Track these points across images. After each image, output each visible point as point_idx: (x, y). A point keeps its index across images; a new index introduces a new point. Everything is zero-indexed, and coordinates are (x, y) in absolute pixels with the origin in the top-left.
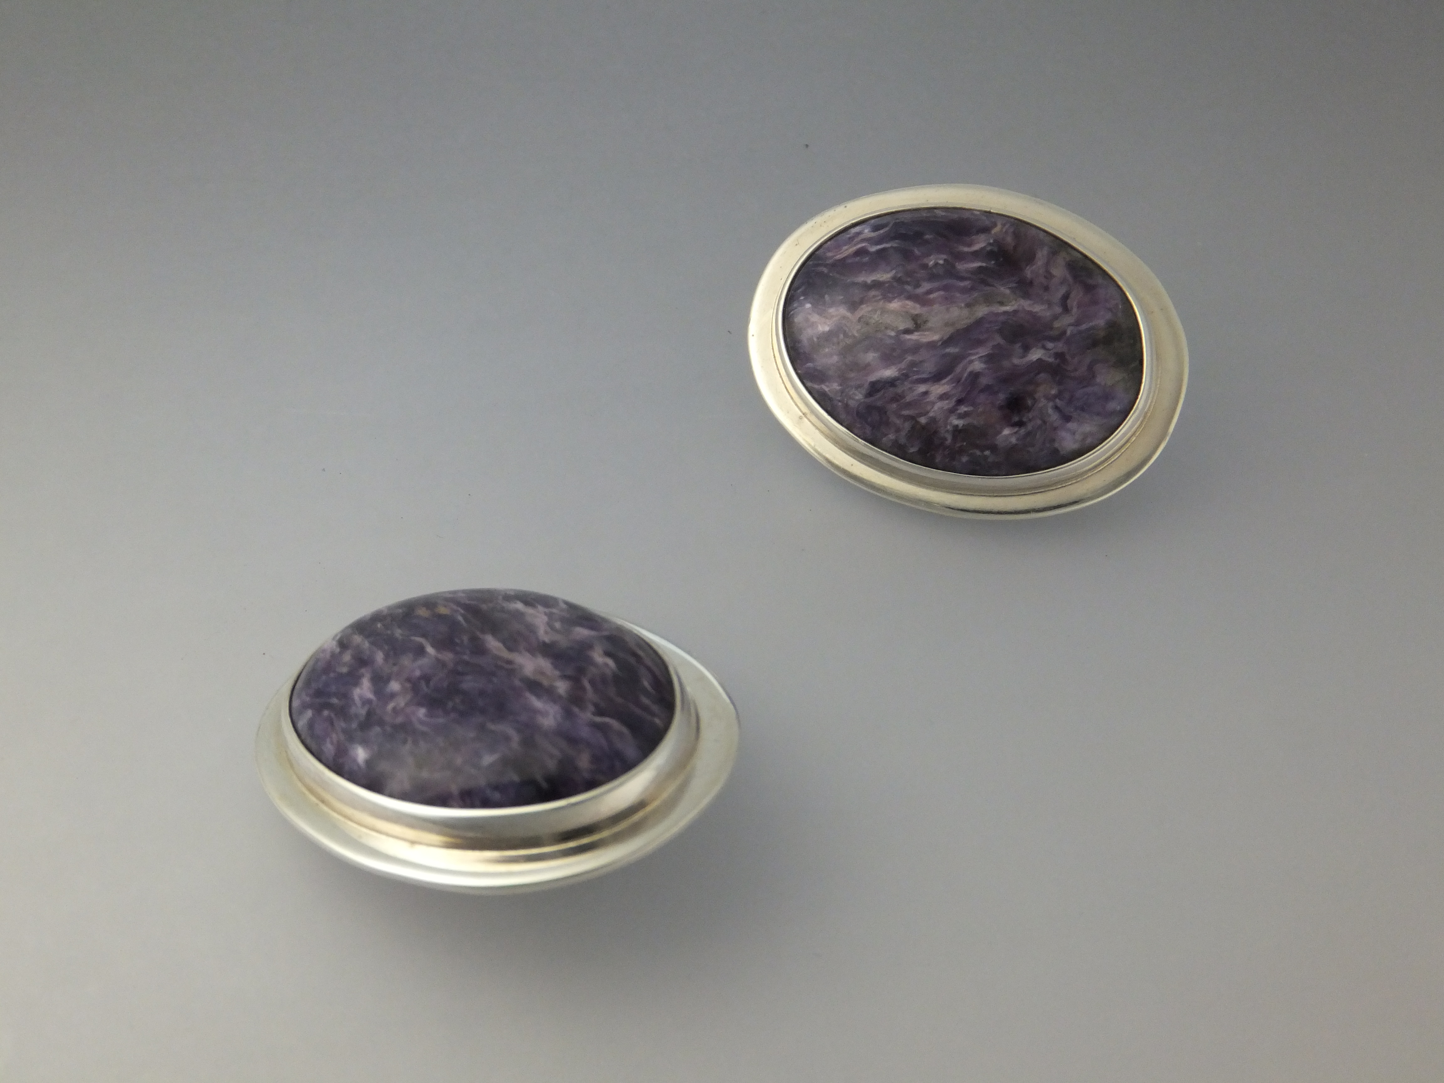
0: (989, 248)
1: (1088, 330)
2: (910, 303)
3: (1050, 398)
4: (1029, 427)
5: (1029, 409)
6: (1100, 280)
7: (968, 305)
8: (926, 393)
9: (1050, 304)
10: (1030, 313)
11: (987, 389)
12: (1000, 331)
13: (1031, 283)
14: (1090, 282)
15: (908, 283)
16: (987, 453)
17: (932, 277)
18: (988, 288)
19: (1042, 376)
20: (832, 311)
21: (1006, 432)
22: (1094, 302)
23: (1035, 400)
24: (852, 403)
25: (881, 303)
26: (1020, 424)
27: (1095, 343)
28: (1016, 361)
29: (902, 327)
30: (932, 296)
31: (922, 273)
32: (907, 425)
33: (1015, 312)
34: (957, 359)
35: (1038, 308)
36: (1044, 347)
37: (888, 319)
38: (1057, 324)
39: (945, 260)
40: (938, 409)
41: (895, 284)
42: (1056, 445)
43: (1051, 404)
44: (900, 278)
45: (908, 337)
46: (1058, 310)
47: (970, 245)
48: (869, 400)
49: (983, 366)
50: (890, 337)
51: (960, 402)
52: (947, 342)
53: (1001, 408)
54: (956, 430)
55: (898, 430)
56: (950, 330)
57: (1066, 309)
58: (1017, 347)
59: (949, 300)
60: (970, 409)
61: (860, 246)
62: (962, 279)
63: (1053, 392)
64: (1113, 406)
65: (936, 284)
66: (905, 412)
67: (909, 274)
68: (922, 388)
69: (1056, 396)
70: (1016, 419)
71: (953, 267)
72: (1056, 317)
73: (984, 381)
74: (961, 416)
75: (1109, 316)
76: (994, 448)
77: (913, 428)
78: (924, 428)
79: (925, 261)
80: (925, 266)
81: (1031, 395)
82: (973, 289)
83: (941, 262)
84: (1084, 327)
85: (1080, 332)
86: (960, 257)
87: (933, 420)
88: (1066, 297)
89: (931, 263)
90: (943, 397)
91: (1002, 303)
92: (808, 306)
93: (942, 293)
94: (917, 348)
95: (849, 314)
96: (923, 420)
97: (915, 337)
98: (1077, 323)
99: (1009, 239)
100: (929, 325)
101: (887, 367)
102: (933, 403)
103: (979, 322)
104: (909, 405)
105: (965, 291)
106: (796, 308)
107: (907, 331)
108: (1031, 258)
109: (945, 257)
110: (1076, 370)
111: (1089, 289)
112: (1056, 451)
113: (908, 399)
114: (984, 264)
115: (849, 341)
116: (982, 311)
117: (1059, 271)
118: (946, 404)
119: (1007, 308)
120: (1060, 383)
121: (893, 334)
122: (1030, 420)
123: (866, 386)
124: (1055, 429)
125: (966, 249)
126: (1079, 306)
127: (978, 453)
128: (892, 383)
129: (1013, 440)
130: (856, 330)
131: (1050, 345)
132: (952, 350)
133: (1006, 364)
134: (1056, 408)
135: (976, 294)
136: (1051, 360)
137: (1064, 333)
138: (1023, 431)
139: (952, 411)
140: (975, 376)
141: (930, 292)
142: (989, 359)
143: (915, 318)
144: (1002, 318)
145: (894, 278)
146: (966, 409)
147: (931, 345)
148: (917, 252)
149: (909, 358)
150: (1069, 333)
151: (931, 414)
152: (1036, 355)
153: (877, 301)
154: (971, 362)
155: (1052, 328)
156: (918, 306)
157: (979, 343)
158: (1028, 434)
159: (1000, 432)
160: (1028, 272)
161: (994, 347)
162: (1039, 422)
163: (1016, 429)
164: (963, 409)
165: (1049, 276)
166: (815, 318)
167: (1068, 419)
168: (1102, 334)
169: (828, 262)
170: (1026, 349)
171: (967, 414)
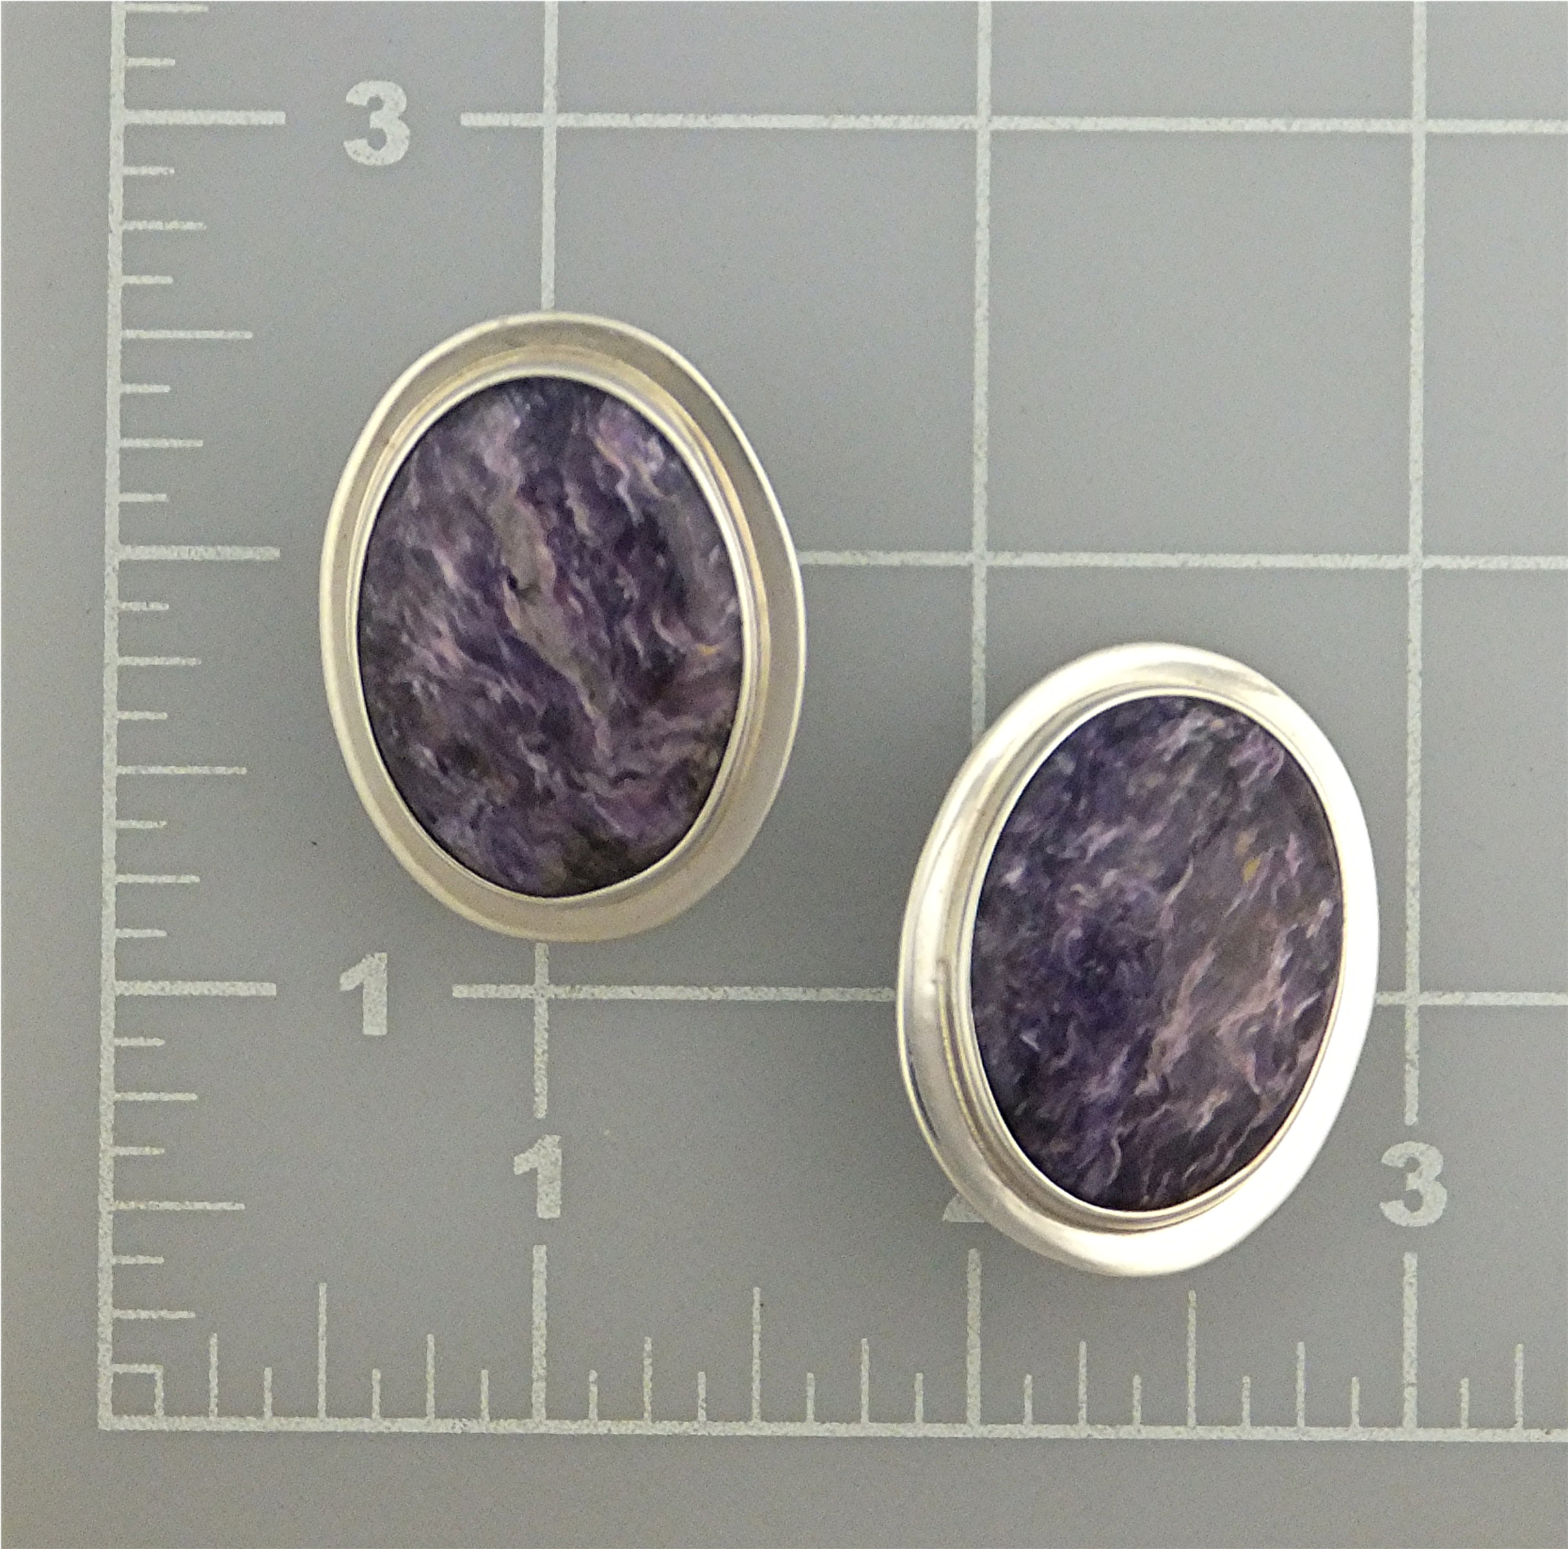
0: (669, 652)
1: (598, 816)
2: (553, 573)
3: (488, 795)
4: (444, 781)
5: (465, 775)
6: (681, 804)
7: (575, 653)
8: (439, 634)
9: (615, 758)
10: (593, 740)
11: (469, 712)
12: (552, 706)
13: (637, 725)
14: (672, 797)
15: (581, 559)
16: (396, 733)
17: (599, 590)
18: (607, 670)
19: (514, 781)
20: (515, 461)
21: (428, 753)
22: (643, 811)
23: (479, 780)
24: (400, 530)
25: (542, 531)
26: (444, 769)
27: (584, 831)
28: (520, 741)
29: (516, 573)
30: (572, 600)
31: (601, 573)
32: (392, 618)
33: (587, 719)
34: (494, 660)
35: (603, 746)
36: (551, 771)
37: (523, 550)
38: (589, 776)
39: (631, 600)
40: (424, 655)
41: (576, 542)
42: (441, 819)
43: (483, 800)
44: (585, 546)
45: (505, 586)
46: (612, 772)
47: (665, 622)
48: (407, 557)
49: (498, 700)
50: (498, 560)
51: (442, 683)
52: (515, 643)
53: (454, 738)
54: (408, 687)
55: (384, 606)
56: (530, 639)
57: (616, 782)
58: (538, 737)
59: (574, 623)
60: (438, 698)
61: (623, 467)
62: (610, 632)
63: (499, 800)
64: (520, 877)
65: (592, 599)
66: (407, 614)
67: (597, 557)
68: (443, 627)
69: (494, 803)
70: (447, 762)
71: (625, 613)
72: (598, 772)
73: (479, 707)
74: (424, 687)
75: (631, 834)
76: (403, 741)
77: (393, 627)
78: (396, 641)
79: (621, 570)
80: (613, 574)
81: (485, 772)
82: (601, 652)
83: (626, 595)
84: (602, 812)
85: (591, 807)
86: (643, 617)
87: (410, 653)
88: (634, 775)
89: (620, 582)
90: (441, 659)
91: (592, 696)
92: (517, 422)
93: (580, 611)
94: (495, 603)
95: (514, 489)
96: (405, 639)
97: (508, 594)
98: (601, 800)
99: (696, 672)
100: (530, 609)
101: (457, 568)
102: (428, 647)
103: (555, 675)
104: (417, 614)
105: (593, 640)
106: (512, 400)
107: (513, 583)
108: (672, 711)
109: (636, 595)
110: (540, 819)
111: (662, 799)
112: (434, 820)
113: (424, 611)
114: (641, 653)
115: (478, 501)
116: (573, 675)
117: (669, 755)
118: (434, 666)
119: (588, 707)
120: (513, 803)
121: (503, 562)
122: (452, 779)
123: (424, 546)
124: (457, 813)
125: (656, 620)
126: (628, 795)
127: (392, 721)
128: (439, 582)
129: (422, 764)
130: (494, 510)
131: (558, 776)
132: (505, 651)
133: (512, 730)
134: (481, 809)
135: (593, 658)
136: (538, 785)
137: (583, 789)
138: (437, 773)
139: (428, 675)
140: (482, 693)
141: (578, 594)
142: (509, 703)
143: (534, 587)
144: (572, 705)
145: (583, 537)
146: (436, 692)
147: (503, 622)
148: (634, 554)
149: (477, 597)
150: (584, 795)
151: (416, 649)
152: (537, 763)
153: (543, 527)
154: (499, 682)
155: (581, 771)
156: (552, 583)
157: (528, 686)
158: (436, 781)
159: (427, 746)
160: (653, 714)
161: (528, 707)
162: (456, 790)
163: (435, 764)
164: (435, 689)
165: (656, 744)
166: (501, 439)
167: (474, 825)
168: (603, 836)
169: (590, 430)
170: (542, 749)
171: (431, 696)
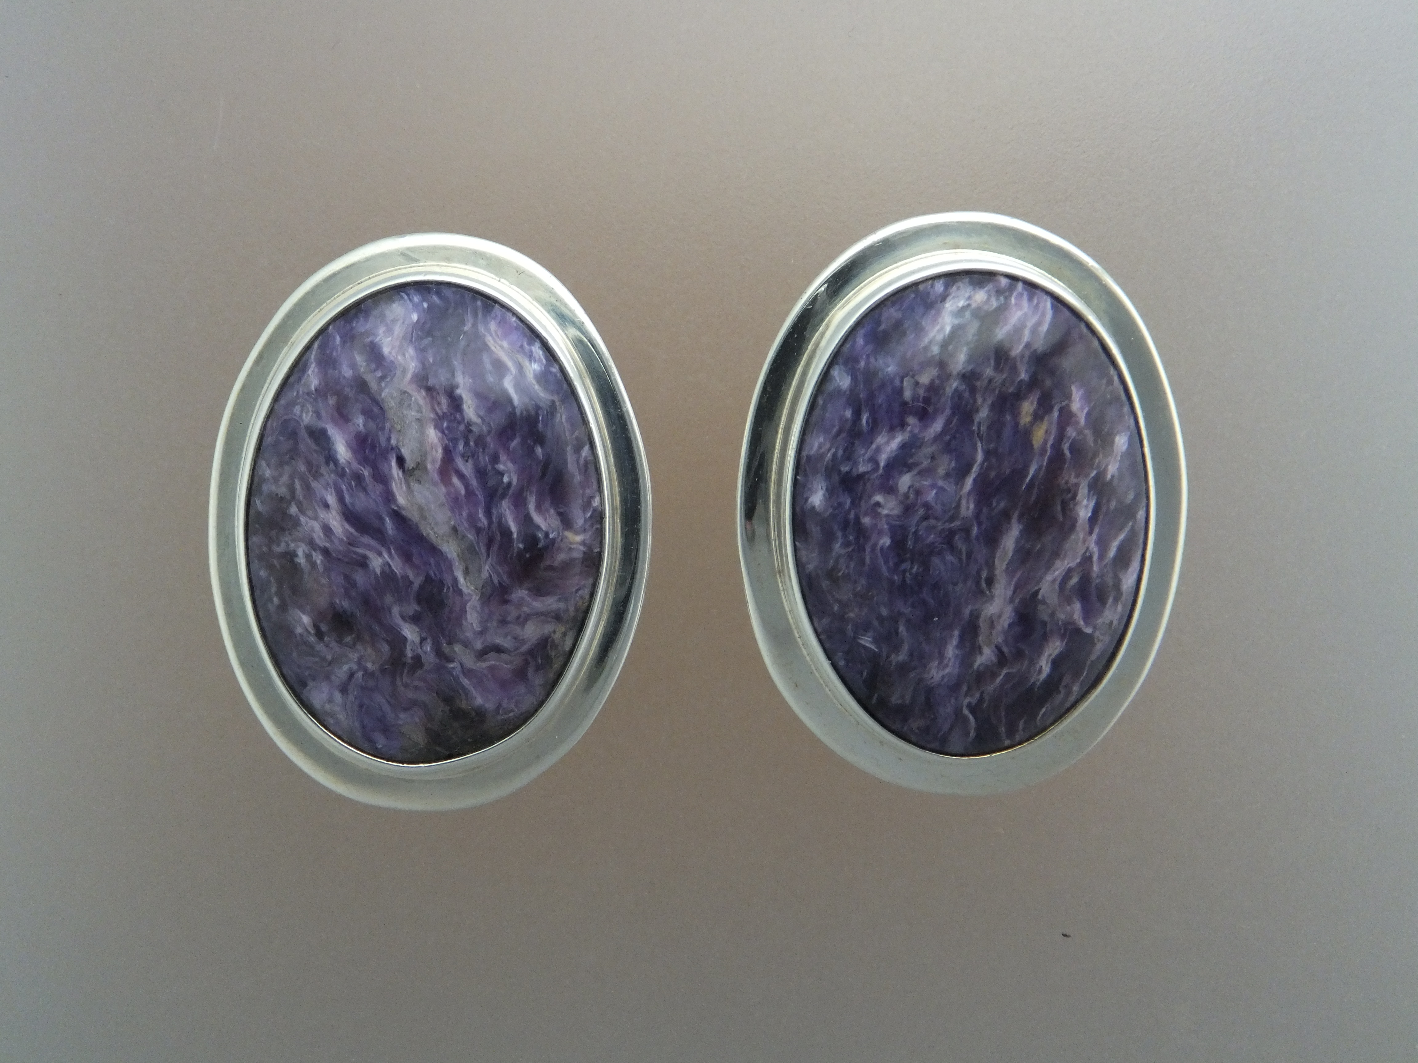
0: (540, 535)
1: (463, 688)
2: (439, 454)
3: (359, 663)
4: (320, 647)
5: (340, 641)
6: (538, 681)
7: (455, 529)
8: (326, 506)
9: (483, 632)
10: (464, 611)
11: (350, 583)
12: (428, 580)
13: (506, 602)
14: (530, 672)
15: (467, 444)
16: (276, 600)
17: (481, 473)
18: (483, 550)
19: (386, 648)
20: (411, 351)
21: (306, 619)
22: (504, 685)
23: (353, 646)
24: (297, 409)
25: (432, 416)
26: (319, 634)
27: (448, 700)
28: (396, 610)
29: (405, 452)
30: (456, 481)
31: (484, 459)
32: (283, 491)
33: (460, 592)
34: (379, 534)
35: (472, 619)
36: (423, 640)
37: (413, 432)
38: (457, 648)
39: (510, 484)
40: (311, 526)
41: (462, 427)
42: (311, 684)
43: (355, 667)
44: (470, 431)
45: (394, 463)
46: (478, 645)
47: (539, 508)
48: (303, 433)
49: (378, 571)
50: (389, 439)
51: (326, 552)
52: (398, 516)
53: (332, 605)
54: (293, 555)
55: (276, 480)
56: (414, 515)
57: (482, 654)
58: (413, 608)
59: (455, 503)
60: (320, 568)
61: (510, 364)
62: (488, 513)
63: (370, 666)
64: (381, 741)
65: (474, 482)
66: (298, 486)
67: (480, 441)
68: (331, 499)
69: (365, 670)
70: (324, 628)
71: (503, 496)
72: (466, 644)
73: (360, 577)
74: (308, 557)
75: (490, 706)
76: (283, 607)
77: (282, 499)
78: (285, 514)
79: (503, 458)
80: (495, 459)
81: (359, 639)
82: (479, 531)
83: (506, 479)
84: (465, 682)
85: (456, 679)
86: (519, 502)
87: (297, 523)
88: (499, 650)
89: (501, 467)
90: (327, 530)
91: (467, 572)
92: (415, 317)
93: (463, 491)
94: (382, 479)
95: (409, 376)
96: (293, 510)
97: (395, 471)
98: (467, 672)
99: (562, 557)
100: (415, 487)
101: (349, 445)
102: (316, 518)
103: (434, 550)
104: (308, 488)
105: (472, 519)
106: (410, 300)
107: (401, 461)
108: (539, 592)
109: (515, 481)
110: (406, 686)
111: (521, 674)
112: (304, 685)
113: (314, 484)
114: (515, 536)
115: (373, 385)
116: (451, 549)
117: (531, 632)
118: (319, 536)
119: (462, 581)
120: (383, 671)
121: (393, 442)
122: (327, 646)
123: (320, 424)
124: (327, 678)
125: (532, 507)
126: (491, 668)
127: (274, 589)
128: (331, 458)
129: (299, 630)
130: (388, 394)
131: (428, 647)
132: (389, 525)
133: (388, 599)
134: (352, 675)
135: (471, 536)
136: (409, 654)
137: (451, 660)
138: (312, 639)
139: (312, 544)
140: (363, 563)
141: (461, 476)
142: (388, 576)
143: (420, 466)
144: (448, 580)
145: (469, 424)
146: (318, 562)
147: (389, 497)
148: (515, 444)
149: (366, 473)
150: (452, 665)
151: (303, 519)
152: (410, 632)
153: (434, 410)
154: (380, 554)
155: (450, 643)
156: (438, 465)
157: (407, 558)
158: (312, 647)
159: (304, 612)
160: (520, 593)
161: (406, 577)
162: (329, 657)
163: (312, 632)
164: (318, 558)
165: (522, 621)
166: (399, 330)
167: (344, 690)
168: (463, 705)
169: (482, 329)
170: (415, 619)
171: (313, 564)
